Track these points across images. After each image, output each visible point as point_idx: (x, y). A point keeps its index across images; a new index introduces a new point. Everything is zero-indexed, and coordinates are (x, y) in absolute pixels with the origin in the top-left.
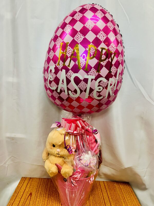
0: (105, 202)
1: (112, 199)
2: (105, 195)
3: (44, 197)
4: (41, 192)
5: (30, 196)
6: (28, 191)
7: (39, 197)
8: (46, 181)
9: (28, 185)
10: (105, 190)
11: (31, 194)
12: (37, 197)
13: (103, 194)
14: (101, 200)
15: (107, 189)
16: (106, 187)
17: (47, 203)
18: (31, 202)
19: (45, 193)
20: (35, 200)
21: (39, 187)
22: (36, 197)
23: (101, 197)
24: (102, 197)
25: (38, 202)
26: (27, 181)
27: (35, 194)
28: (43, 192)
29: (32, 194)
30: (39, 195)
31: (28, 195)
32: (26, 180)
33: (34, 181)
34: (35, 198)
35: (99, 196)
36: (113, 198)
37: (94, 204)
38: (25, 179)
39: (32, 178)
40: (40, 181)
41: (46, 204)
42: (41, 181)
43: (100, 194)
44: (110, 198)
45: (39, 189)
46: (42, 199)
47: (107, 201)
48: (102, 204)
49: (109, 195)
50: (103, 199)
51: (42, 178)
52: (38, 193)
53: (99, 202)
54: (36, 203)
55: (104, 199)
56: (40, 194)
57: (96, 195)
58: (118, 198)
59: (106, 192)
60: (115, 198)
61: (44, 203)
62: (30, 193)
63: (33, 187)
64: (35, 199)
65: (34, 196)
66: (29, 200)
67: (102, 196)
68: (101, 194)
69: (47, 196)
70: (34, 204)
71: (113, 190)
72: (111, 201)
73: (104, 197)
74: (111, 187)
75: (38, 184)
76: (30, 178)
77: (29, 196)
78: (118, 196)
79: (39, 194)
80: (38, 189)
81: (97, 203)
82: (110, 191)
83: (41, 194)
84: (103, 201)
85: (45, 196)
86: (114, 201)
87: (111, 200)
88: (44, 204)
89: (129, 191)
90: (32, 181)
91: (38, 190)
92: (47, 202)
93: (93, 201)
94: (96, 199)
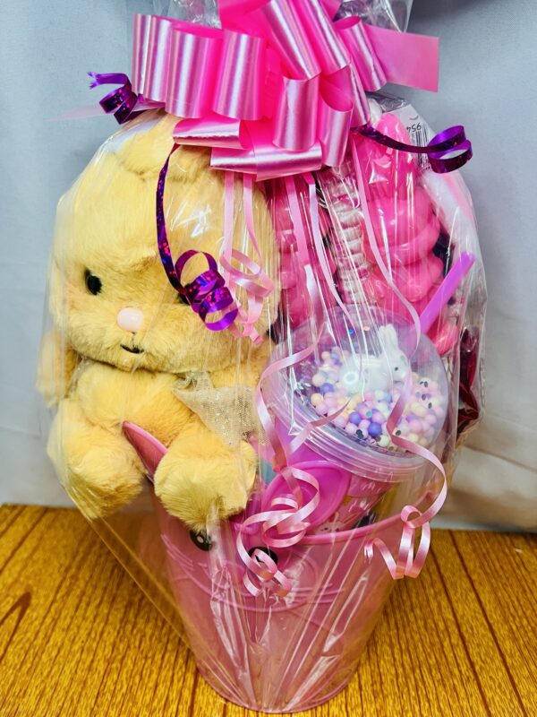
0: (475, 658)
1: (515, 640)
2: (467, 609)
3: (98, 620)
4: (89, 592)
5: (15, 615)
6: (16, 581)
7: (68, 620)
9: (21, 549)
10: (466, 580)
11: (24, 602)
12: (55, 621)
13: (455, 605)
14: (446, 644)
15: (474, 577)
16: (470, 565)
17: (109, 662)
18: (10, 649)
19: (105, 599)
20: (39, 641)
21: (84, 559)
22: (48, 620)
23: (441, 626)
24: (453, 628)
25: (54, 654)
26: (25, 526)
27: (51, 599)
28: (99, 592)
29: (34, 601)
31: (8, 608)
32: (19, 519)
33: (62, 526)
34: (41, 624)
35: (430, 621)
36: (517, 634)
37: (400, 670)
38: (16, 512)
41: (101, 668)
43: (439, 605)
44: (502, 631)
45: (79, 568)
46: (83, 633)
47: (487, 654)
48: (457, 672)
49: (495, 617)
50: (455, 639)
52: (68, 594)
53: (432, 661)
54: (45, 658)
55: (466, 636)
56: (80, 601)
57: (412, 610)
59: (473, 595)
61: (92, 661)
62: (20, 592)
63: (47, 562)
64: (41, 635)
65: (42, 612)
66: (7, 638)
67: (451, 617)
68: (444, 603)
69: (120, 615)
70: (29, 665)
71: (513, 580)
72: (512, 656)
73: (464, 629)
74: (498, 565)
75: (81, 542)
76: (46, 510)
77: (11, 610)
79: (72, 601)
80: (73, 571)
81: (424, 669)
82: (494, 591)
83: (83, 605)
84: (461, 653)
85: (106, 611)
86: (526, 653)
87: (508, 646)
88: (90, 668)
90: (49, 527)
91: (72, 577)
92: (108, 650)
93: (396, 651)
94: (417, 637)
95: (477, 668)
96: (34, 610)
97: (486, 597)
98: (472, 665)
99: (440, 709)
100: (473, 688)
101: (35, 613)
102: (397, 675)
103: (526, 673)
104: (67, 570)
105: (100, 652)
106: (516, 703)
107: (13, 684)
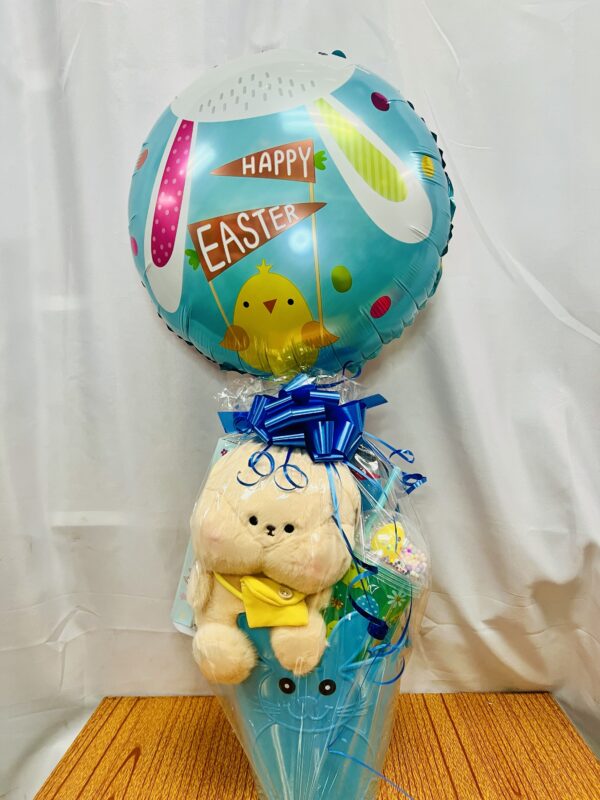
8: (201, 704)
30: (171, 755)
39: (144, 698)
40: (177, 707)
42: (182, 705)
51: (185, 698)
58: (503, 748)
60: (490, 750)
78: (505, 742)
89: (553, 722)
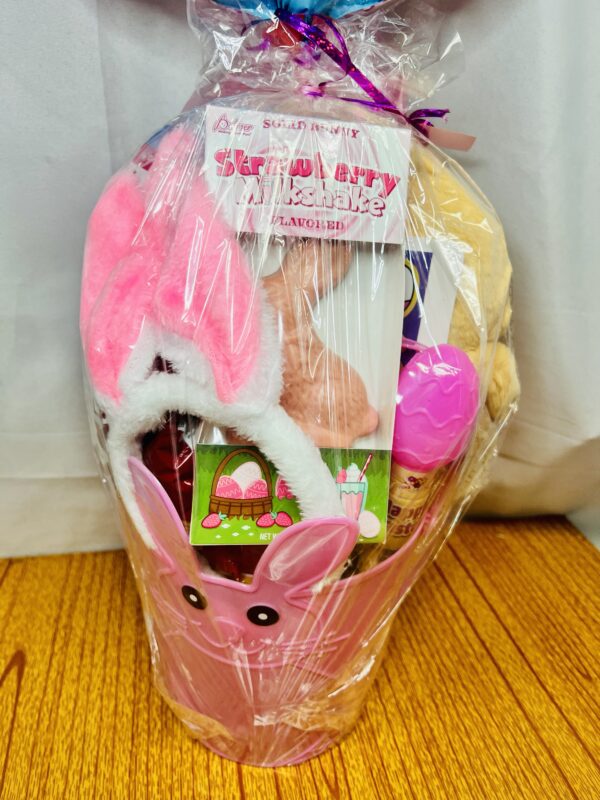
0: (484, 637)
1: (515, 615)
2: (468, 595)
3: (109, 665)
4: (89, 638)
5: (12, 674)
7: (76, 670)
10: (461, 569)
11: (19, 660)
12: (61, 674)
13: (456, 593)
14: (456, 628)
15: (468, 566)
16: (462, 556)
17: (135, 703)
18: (20, 710)
19: (110, 642)
20: (50, 696)
21: (72, 607)
22: (53, 674)
23: (449, 614)
24: (460, 615)
25: (71, 706)
27: (48, 653)
28: (100, 638)
29: (30, 658)
33: (35, 576)
34: (46, 680)
35: (437, 611)
36: (515, 610)
37: (421, 659)
41: (128, 710)
44: (502, 610)
45: (70, 616)
46: (97, 681)
47: (493, 631)
48: (470, 651)
49: (494, 597)
50: (463, 622)
52: (66, 644)
53: (448, 646)
54: (62, 712)
55: (472, 618)
56: (83, 649)
57: (419, 603)
59: (470, 582)
61: (116, 706)
62: (10, 651)
63: (31, 616)
64: (50, 690)
65: (43, 667)
66: (11, 700)
67: (455, 604)
68: (447, 593)
69: (132, 656)
70: (46, 723)
71: (502, 563)
72: (515, 629)
73: (469, 613)
74: (485, 551)
75: (63, 590)
76: (11, 561)
77: (7, 671)
79: (74, 649)
80: (64, 620)
81: (442, 653)
82: (488, 575)
83: (87, 652)
84: (471, 634)
85: (114, 655)
86: (526, 624)
87: (509, 621)
88: (115, 713)
90: (20, 579)
91: (65, 627)
92: (130, 693)
93: (414, 642)
94: (429, 627)
95: (488, 645)
96: (32, 667)
97: (482, 582)
98: (483, 643)
99: (464, 686)
100: (488, 663)
101: (36, 669)
102: (420, 664)
103: (530, 641)
104: (57, 621)
105: (121, 695)
106: (527, 668)
107: (35, 745)
